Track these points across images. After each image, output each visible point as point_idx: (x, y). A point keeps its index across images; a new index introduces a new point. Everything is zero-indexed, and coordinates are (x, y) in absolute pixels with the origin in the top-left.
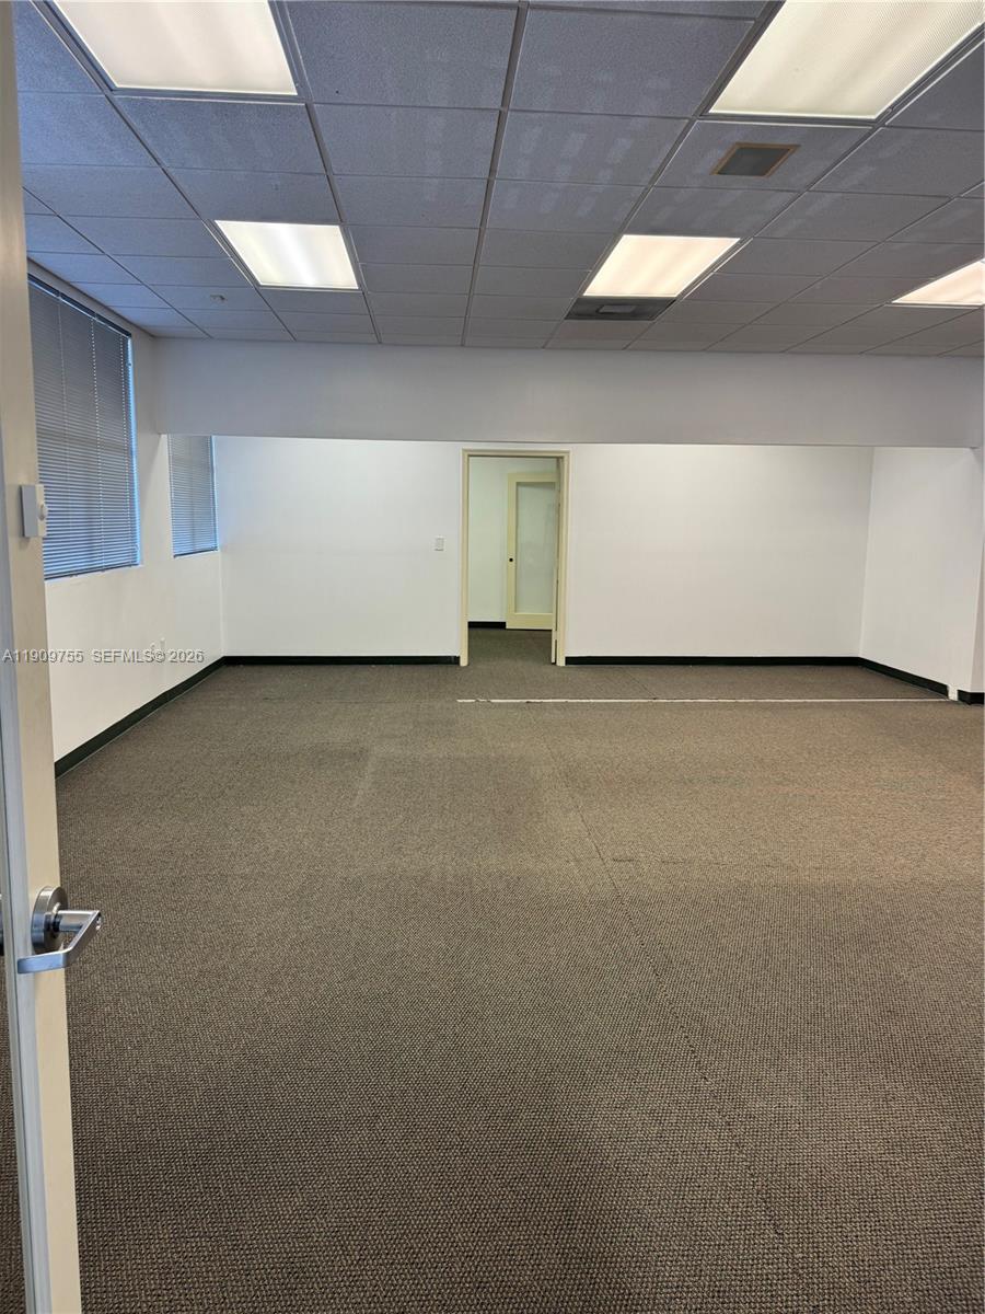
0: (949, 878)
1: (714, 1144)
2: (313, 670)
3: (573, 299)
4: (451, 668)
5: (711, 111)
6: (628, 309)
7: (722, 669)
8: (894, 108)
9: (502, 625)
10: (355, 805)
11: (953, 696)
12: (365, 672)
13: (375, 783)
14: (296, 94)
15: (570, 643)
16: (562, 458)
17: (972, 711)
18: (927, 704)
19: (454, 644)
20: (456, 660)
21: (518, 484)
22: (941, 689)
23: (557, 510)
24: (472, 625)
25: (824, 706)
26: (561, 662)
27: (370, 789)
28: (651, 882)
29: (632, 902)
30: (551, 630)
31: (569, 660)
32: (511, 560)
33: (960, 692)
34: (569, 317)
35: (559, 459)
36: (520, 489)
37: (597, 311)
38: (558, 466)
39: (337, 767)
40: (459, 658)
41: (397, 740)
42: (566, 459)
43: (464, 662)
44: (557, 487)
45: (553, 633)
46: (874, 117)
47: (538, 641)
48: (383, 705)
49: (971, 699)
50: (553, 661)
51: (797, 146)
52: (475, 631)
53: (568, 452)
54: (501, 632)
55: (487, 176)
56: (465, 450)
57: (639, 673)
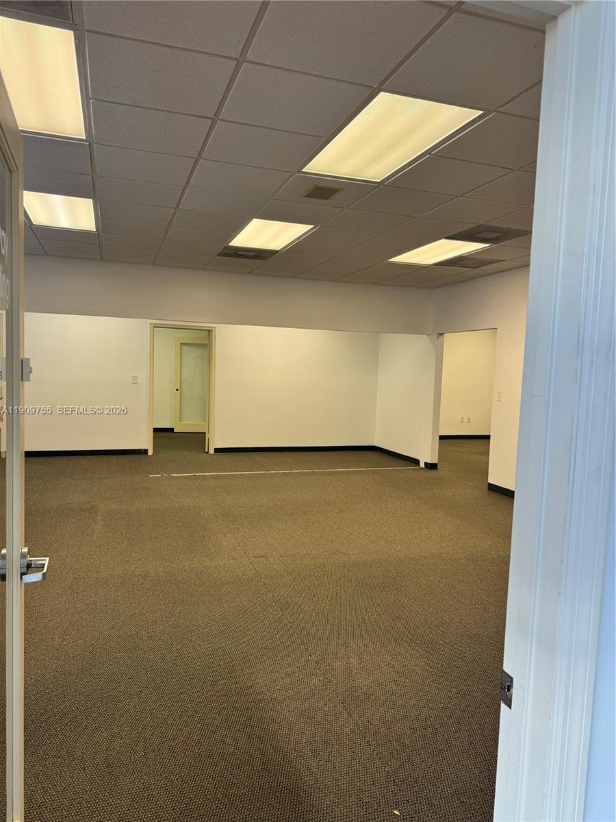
0: (422, 554)
1: (317, 683)
2: (49, 459)
3: (223, 246)
4: (142, 457)
5: (303, 170)
6: (253, 254)
7: (304, 454)
8: (388, 178)
9: (171, 430)
10: (95, 538)
11: (422, 465)
12: (84, 460)
13: (105, 525)
14: (85, 138)
15: (217, 440)
16: (211, 331)
17: (432, 473)
18: (409, 469)
19: (144, 441)
20: (146, 451)
21: (181, 344)
22: (416, 462)
23: (208, 360)
24: (156, 430)
25: (358, 472)
26: (212, 451)
27: (103, 529)
28: (275, 566)
29: (266, 578)
30: (205, 433)
31: (217, 450)
32: (177, 390)
33: (425, 463)
34: (219, 255)
35: (210, 331)
36: (183, 347)
37: (235, 253)
38: (209, 335)
39: (78, 517)
40: (147, 450)
41: (115, 500)
42: (213, 331)
43: (150, 453)
44: (208, 346)
45: (207, 434)
46: (378, 181)
47: (197, 440)
48: (101, 480)
49: (431, 467)
50: (207, 451)
51: (343, 189)
52: (157, 434)
53: (215, 328)
54: (170, 434)
55: (184, 185)
56: (151, 324)
57: (258, 456)
